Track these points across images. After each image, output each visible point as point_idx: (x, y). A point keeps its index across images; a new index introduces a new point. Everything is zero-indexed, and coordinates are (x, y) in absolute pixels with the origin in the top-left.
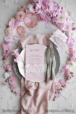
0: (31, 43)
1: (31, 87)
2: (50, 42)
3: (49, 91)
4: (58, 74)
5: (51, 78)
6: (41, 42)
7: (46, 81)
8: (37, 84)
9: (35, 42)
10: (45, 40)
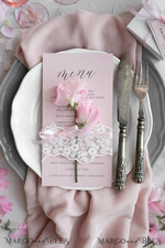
0: (60, 45)
1: (62, 207)
2: (129, 39)
3: (128, 223)
4: (160, 161)
5: (136, 175)
6: (96, 39)
7: (117, 186)
8: (84, 197)
9: (76, 41)
10: (113, 32)
